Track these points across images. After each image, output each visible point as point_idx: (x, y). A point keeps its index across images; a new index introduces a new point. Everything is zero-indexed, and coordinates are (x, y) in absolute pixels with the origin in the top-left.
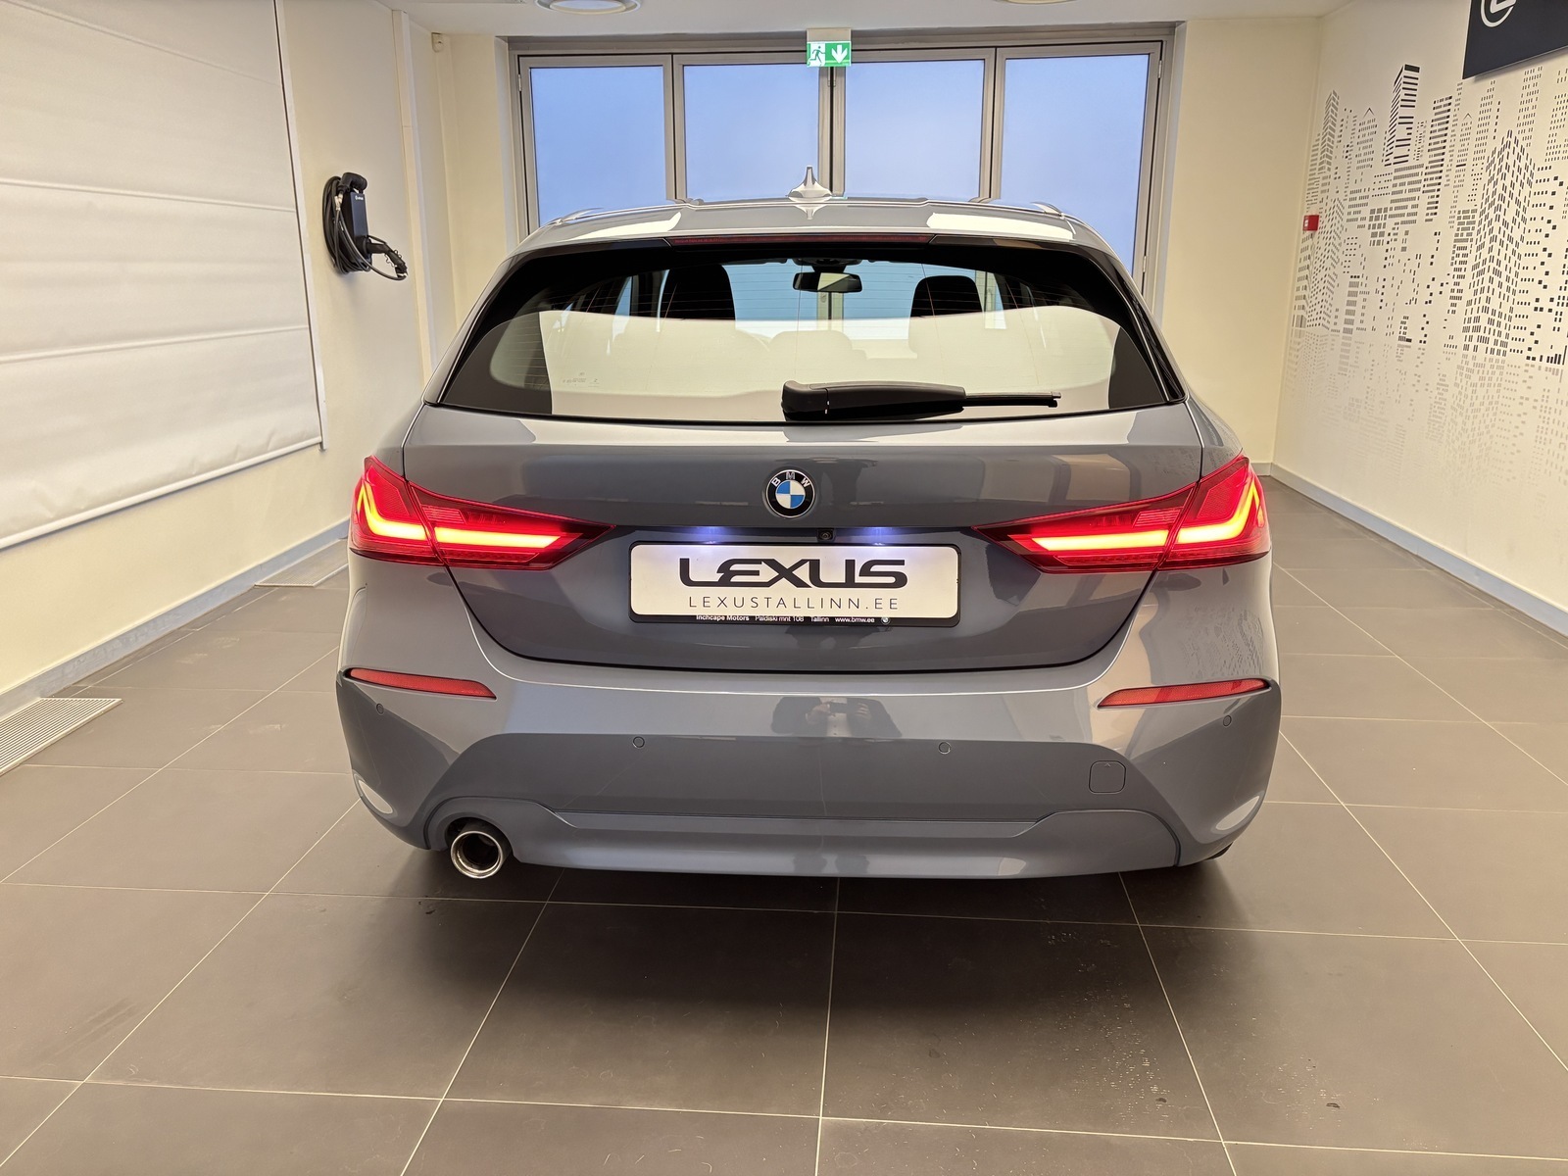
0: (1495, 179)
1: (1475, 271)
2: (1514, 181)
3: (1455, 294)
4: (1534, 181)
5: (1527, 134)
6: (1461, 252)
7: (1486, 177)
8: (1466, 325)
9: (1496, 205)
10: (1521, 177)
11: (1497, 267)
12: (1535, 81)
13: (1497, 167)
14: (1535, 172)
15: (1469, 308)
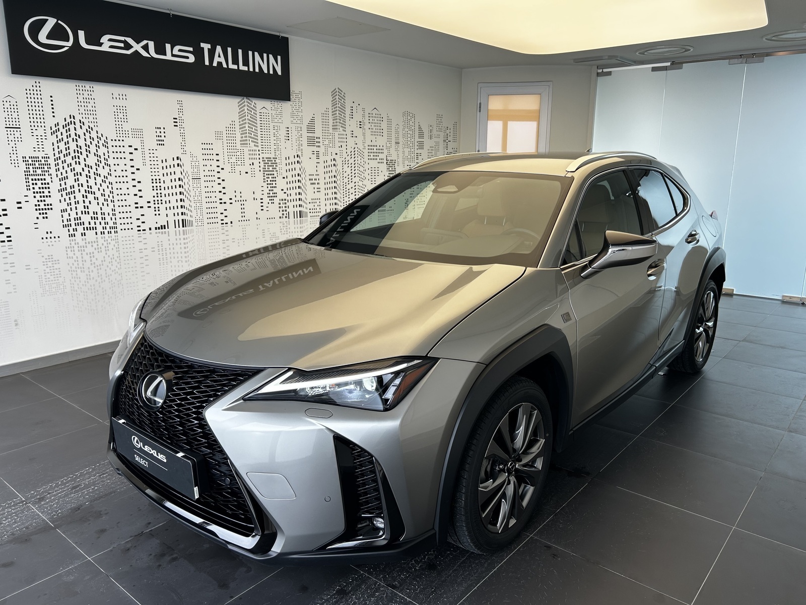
0: (65, 140)
1: (64, 193)
2: (88, 143)
3: (42, 206)
4: (109, 145)
5: (91, 119)
6: (39, 183)
7: (53, 139)
8: (65, 222)
9: (72, 154)
10: (94, 143)
11: (87, 189)
12: (89, 93)
13: (65, 134)
14: (109, 141)
15: (66, 215)
